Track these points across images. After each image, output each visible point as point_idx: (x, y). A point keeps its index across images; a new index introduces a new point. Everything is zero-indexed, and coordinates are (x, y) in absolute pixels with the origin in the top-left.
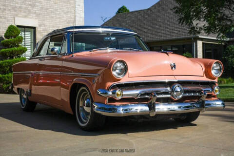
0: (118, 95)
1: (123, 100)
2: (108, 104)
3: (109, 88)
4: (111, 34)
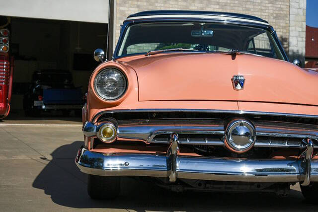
0: (105, 133)
1: (116, 144)
2: (93, 150)
3: (93, 120)
4: (202, 24)
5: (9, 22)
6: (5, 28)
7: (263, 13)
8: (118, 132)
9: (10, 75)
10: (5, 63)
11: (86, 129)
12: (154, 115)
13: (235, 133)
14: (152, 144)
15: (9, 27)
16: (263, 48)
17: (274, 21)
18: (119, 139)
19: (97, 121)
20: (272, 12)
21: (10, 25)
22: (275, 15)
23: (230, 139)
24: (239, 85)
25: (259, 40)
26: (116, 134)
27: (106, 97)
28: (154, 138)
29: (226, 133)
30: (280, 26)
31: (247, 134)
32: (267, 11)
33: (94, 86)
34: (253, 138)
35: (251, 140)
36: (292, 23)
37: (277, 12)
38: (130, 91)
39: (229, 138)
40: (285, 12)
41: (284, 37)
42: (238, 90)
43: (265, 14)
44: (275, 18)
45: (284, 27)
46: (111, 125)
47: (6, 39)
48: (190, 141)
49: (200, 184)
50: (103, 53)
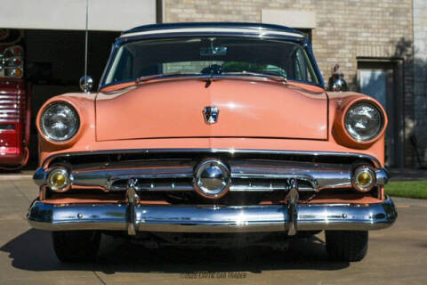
0: (55, 180)
1: (71, 193)
2: (45, 201)
3: (43, 165)
4: (212, 39)
5: (22, 35)
6: (17, 44)
7: (374, 9)
8: (72, 179)
9: (26, 109)
10: (19, 92)
11: (36, 177)
12: (119, 157)
13: (205, 175)
14: (111, 192)
15: (22, 43)
16: (378, 56)
17: (391, 18)
18: (73, 187)
19: (49, 167)
20: (386, 6)
21: (22, 39)
22: (391, 10)
23: (199, 182)
24: (211, 118)
25: (372, 46)
26: (69, 181)
27: (55, 138)
28: (114, 184)
29: (195, 175)
30: (399, 25)
31: (219, 177)
32: (380, 5)
33: (41, 126)
34: (226, 181)
35: (224, 183)
36: (416, 21)
37: (394, 6)
38: (84, 130)
39: (197, 181)
40: (405, 6)
41: (406, 40)
42: (210, 124)
43: (378, 9)
44: (391, 14)
45: (407, 27)
46: (64, 172)
47: (20, 60)
48: (155, 186)
49: (176, 239)
50: (90, 81)
